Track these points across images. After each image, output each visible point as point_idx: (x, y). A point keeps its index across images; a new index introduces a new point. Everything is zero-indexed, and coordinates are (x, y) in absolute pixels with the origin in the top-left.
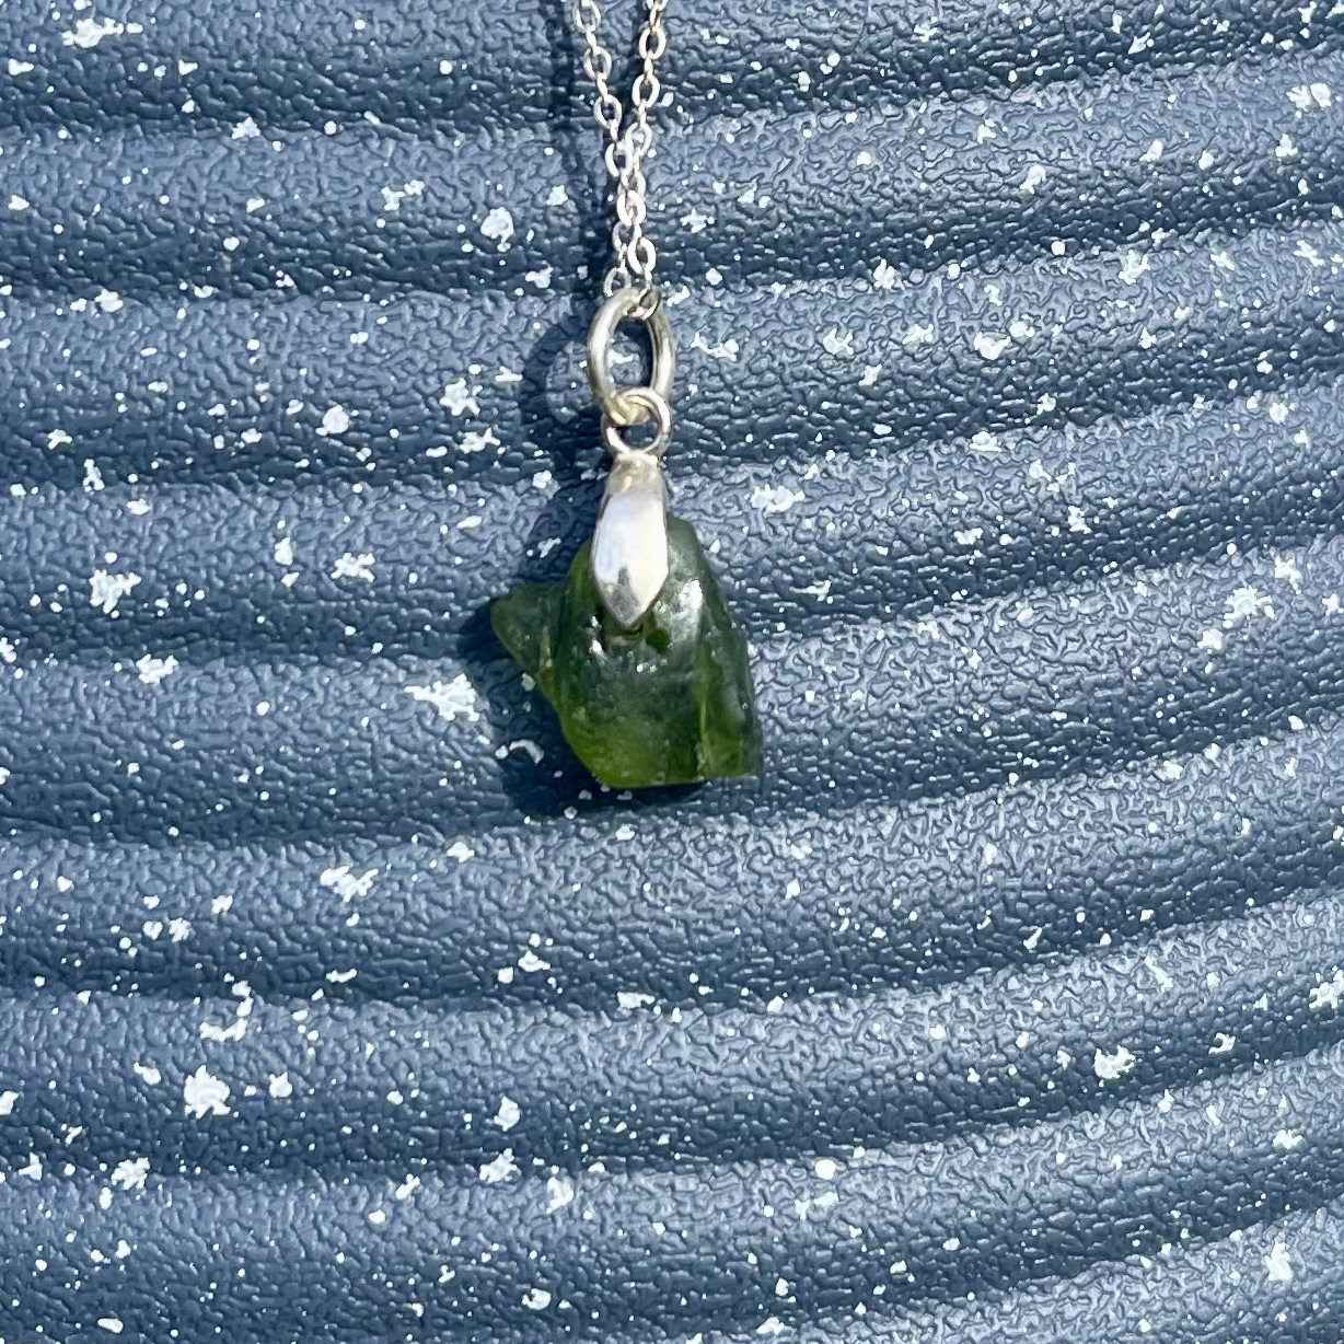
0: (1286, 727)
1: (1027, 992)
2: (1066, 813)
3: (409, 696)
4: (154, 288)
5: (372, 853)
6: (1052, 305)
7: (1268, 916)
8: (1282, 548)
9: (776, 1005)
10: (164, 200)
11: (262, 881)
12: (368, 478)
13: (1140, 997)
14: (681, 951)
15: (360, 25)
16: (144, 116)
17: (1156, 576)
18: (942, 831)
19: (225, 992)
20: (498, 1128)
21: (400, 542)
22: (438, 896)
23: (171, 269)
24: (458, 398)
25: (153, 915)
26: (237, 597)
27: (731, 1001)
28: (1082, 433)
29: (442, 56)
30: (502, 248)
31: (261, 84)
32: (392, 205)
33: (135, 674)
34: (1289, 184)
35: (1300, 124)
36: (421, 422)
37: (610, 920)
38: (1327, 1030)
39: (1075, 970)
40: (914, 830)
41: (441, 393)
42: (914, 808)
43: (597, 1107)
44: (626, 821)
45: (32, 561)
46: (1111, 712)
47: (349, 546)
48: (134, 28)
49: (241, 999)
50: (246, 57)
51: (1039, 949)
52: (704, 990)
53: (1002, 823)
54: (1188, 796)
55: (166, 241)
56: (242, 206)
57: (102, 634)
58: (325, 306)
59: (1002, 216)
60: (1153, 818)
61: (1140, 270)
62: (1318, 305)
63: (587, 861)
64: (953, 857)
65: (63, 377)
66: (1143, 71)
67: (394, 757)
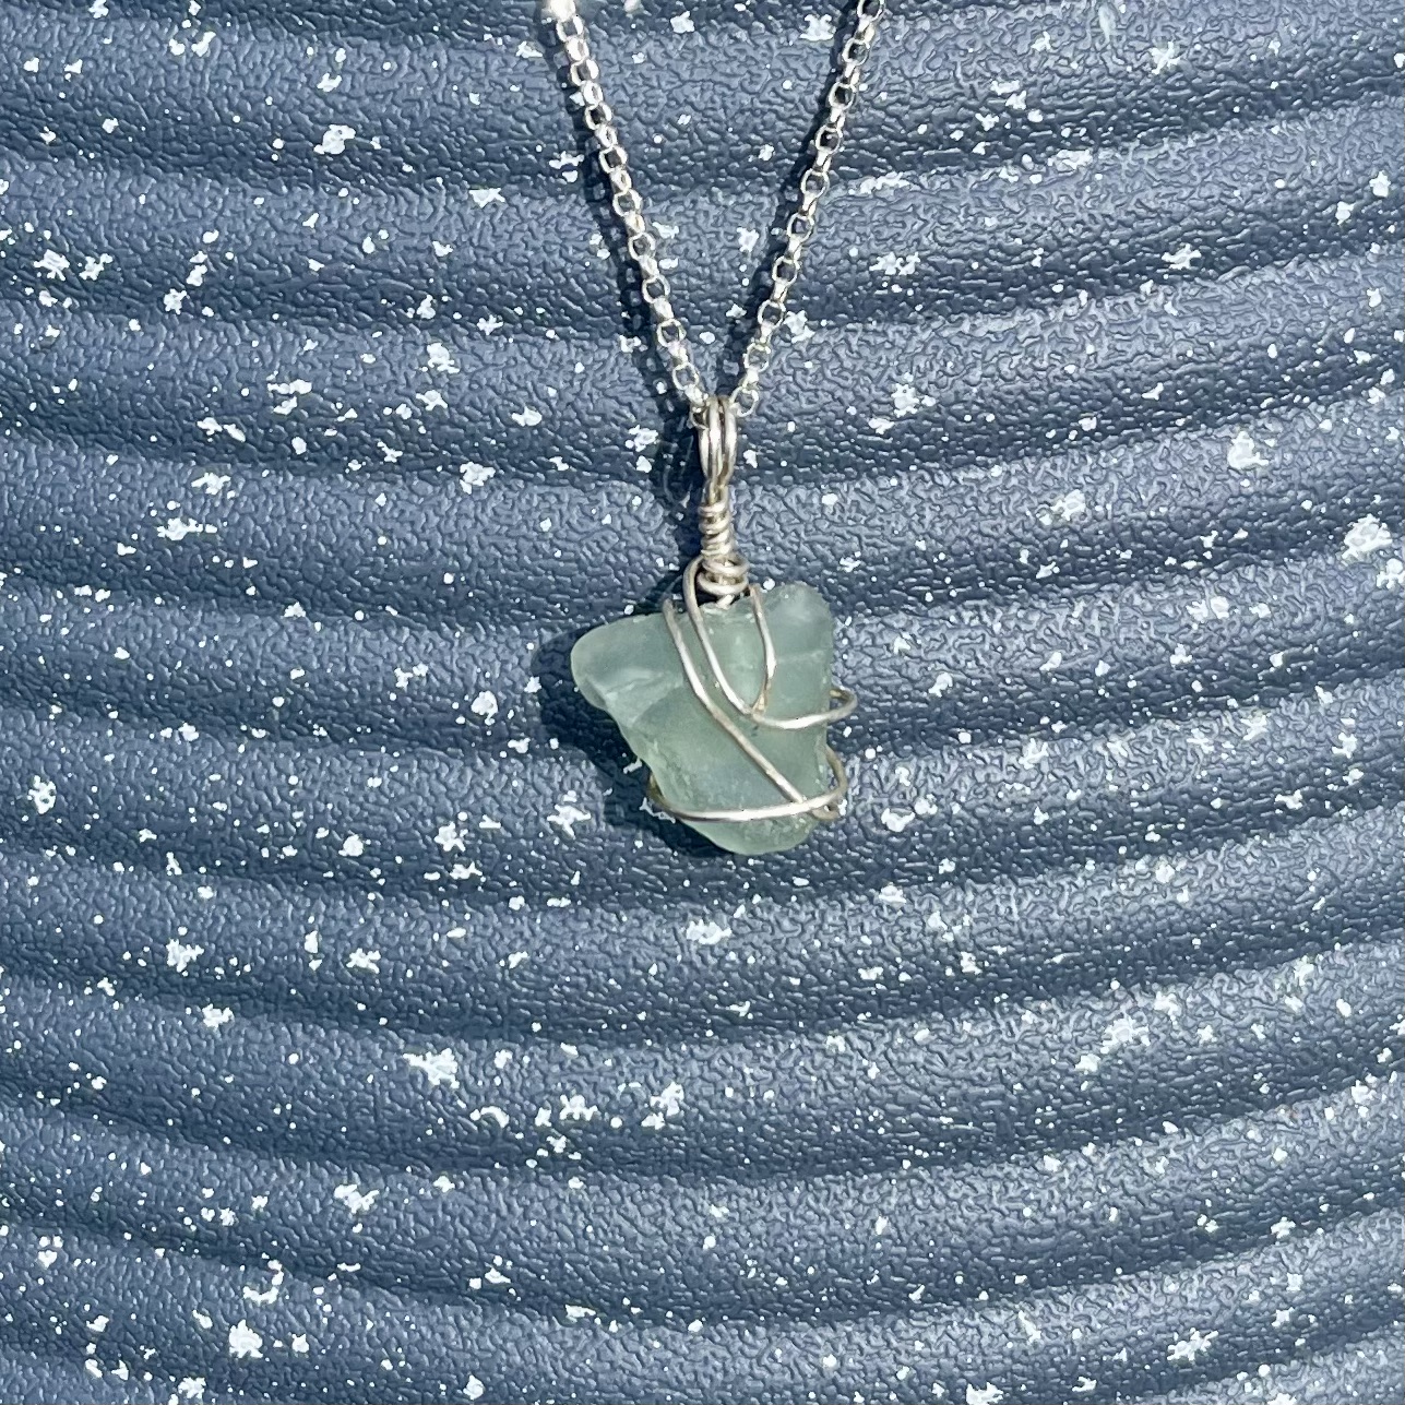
0: (1162, 1132)
1: (912, 1333)
2: (951, 1194)
3: (406, 1062)
4: (222, 727)
5: (375, 1178)
6: (956, 786)
7: (1135, 1283)
8: (1164, 985)
9: (696, 1326)
10: (229, 663)
11: (291, 1188)
12: (381, 889)
13: (1010, 1345)
14: (616, 1283)
15: (382, 540)
16: (218, 594)
17: (1044, 1006)
18: (841, 1202)
19: (264, 1265)
20: (468, 1397)
21: (400, 944)
22: (423, 1215)
23: (234, 715)
24: (448, 838)
25: (209, 1204)
26: (275, 974)
27: (659, 1321)
28: (981, 888)
29: (446, 570)
30: (489, 722)
31: (304, 579)
32: (402, 683)
33: (201, 1018)
34: (1183, 685)
35: (1197, 635)
36: (421, 854)
37: (558, 1252)
38: (1185, 1376)
39: (955, 1318)
40: (817, 1200)
41: (435, 833)
42: (818, 1180)
43: (545, 1393)
44: (577, 1174)
45: (125, 926)
46: (994, 1118)
47: (361, 943)
48: (211, 529)
49: (276, 1272)
50: (294, 559)
51: (923, 1300)
52: (635, 1311)
53: (893, 1200)
54: (1064, 1186)
55: (229, 694)
56: (287, 674)
57: (177, 986)
58: (352, 753)
59: (915, 714)
60: (1028, 1203)
61: (1037, 757)
62: (1204, 786)
63: (544, 1203)
64: (847, 1227)
65: (151, 790)
66: (1051, 590)
67: (391, 1109)
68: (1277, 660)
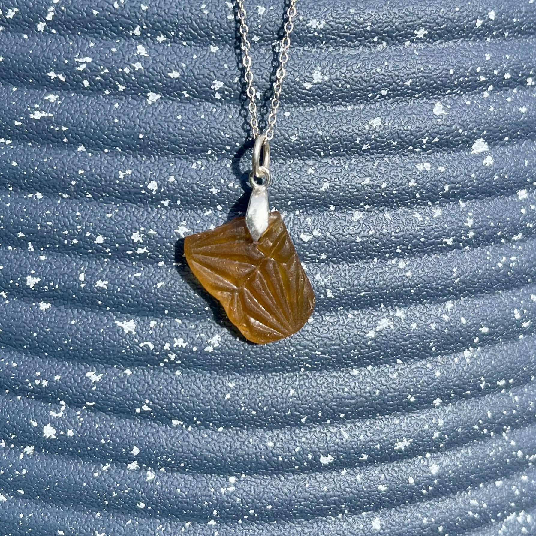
0: (396, 362)
1: (301, 434)
2: (318, 382)
3: (116, 324)
4: (52, 193)
5: (102, 369)
6: (328, 226)
7: (384, 419)
8: (400, 307)
9: (221, 429)
10: (55, 168)
11: (70, 373)
12: (109, 257)
13: (337, 440)
14: (192, 411)
15: (116, 121)
16: (53, 142)
17: (356, 312)
18: (278, 383)
19: (58, 403)
20: (132, 454)
21: (116, 278)
22: (119, 384)
23: (56, 188)
24: (136, 237)
25: (38, 378)
26: (67, 289)
27: (207, 427)
28: (335, 266)
29: (140, 133)
30: (154, 193)
31: (86, 135)
32: (121, 177)
33: (38, 307)
34: (413, 194)
35: (418, 176)
36: (126, 243)
37: (170, 398)
38: (400, 455)
39: (318, 430)
40: (269, 382)
41: (131, 235)
42: (270, 375)
43: (162, 453)
44: (179, 369)
45: (11, 270)
46: (336, 353)
47: (101, 278)
48: (51, 115)
49: (62, 405)
50: (82, 127)
51: (306, 422)
52: (198, 422)
53: (297, 383)
54: (360, 381)
55: (55, 180)
56: (77, 172)
57: (29, 294)
58: (101, 204)
59: (315, 197)
60: (347, 386)
61: (359, 217)
62: (418, 233)
63: (166, 380)
64: (280, 392)
65: (23, 217)
66: (367, 155)
67: (109, 342)
68: (447, 188)
